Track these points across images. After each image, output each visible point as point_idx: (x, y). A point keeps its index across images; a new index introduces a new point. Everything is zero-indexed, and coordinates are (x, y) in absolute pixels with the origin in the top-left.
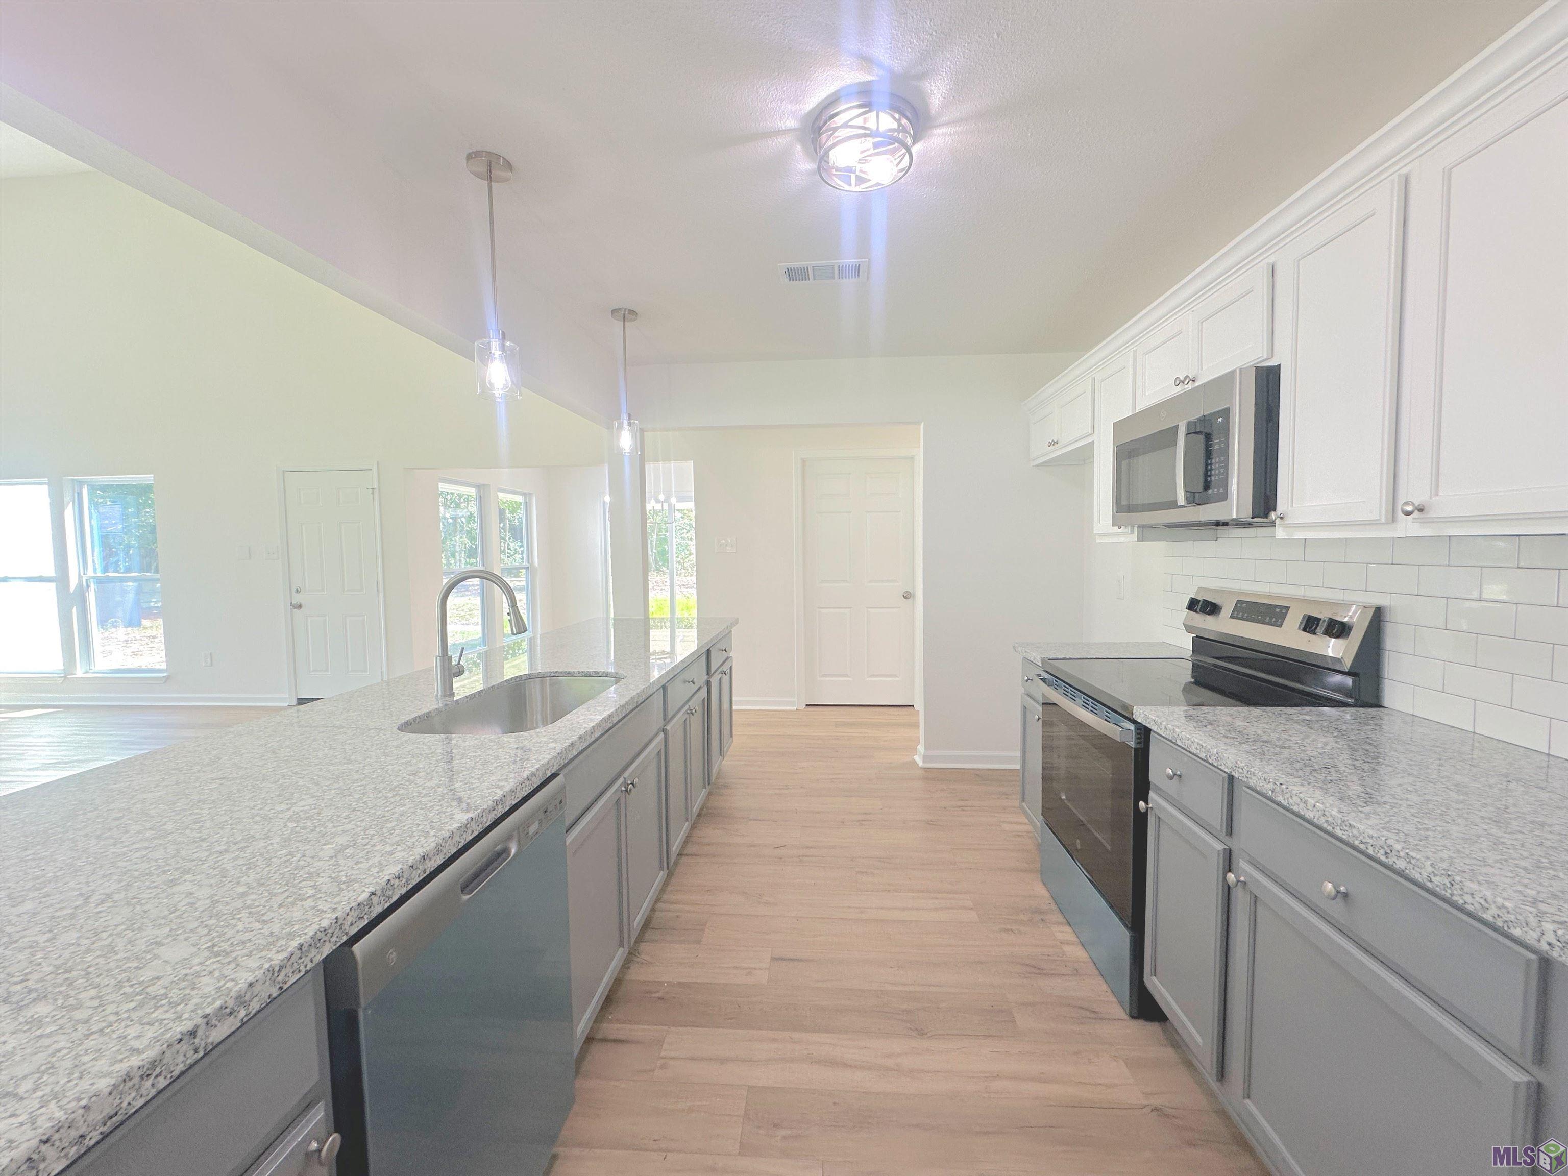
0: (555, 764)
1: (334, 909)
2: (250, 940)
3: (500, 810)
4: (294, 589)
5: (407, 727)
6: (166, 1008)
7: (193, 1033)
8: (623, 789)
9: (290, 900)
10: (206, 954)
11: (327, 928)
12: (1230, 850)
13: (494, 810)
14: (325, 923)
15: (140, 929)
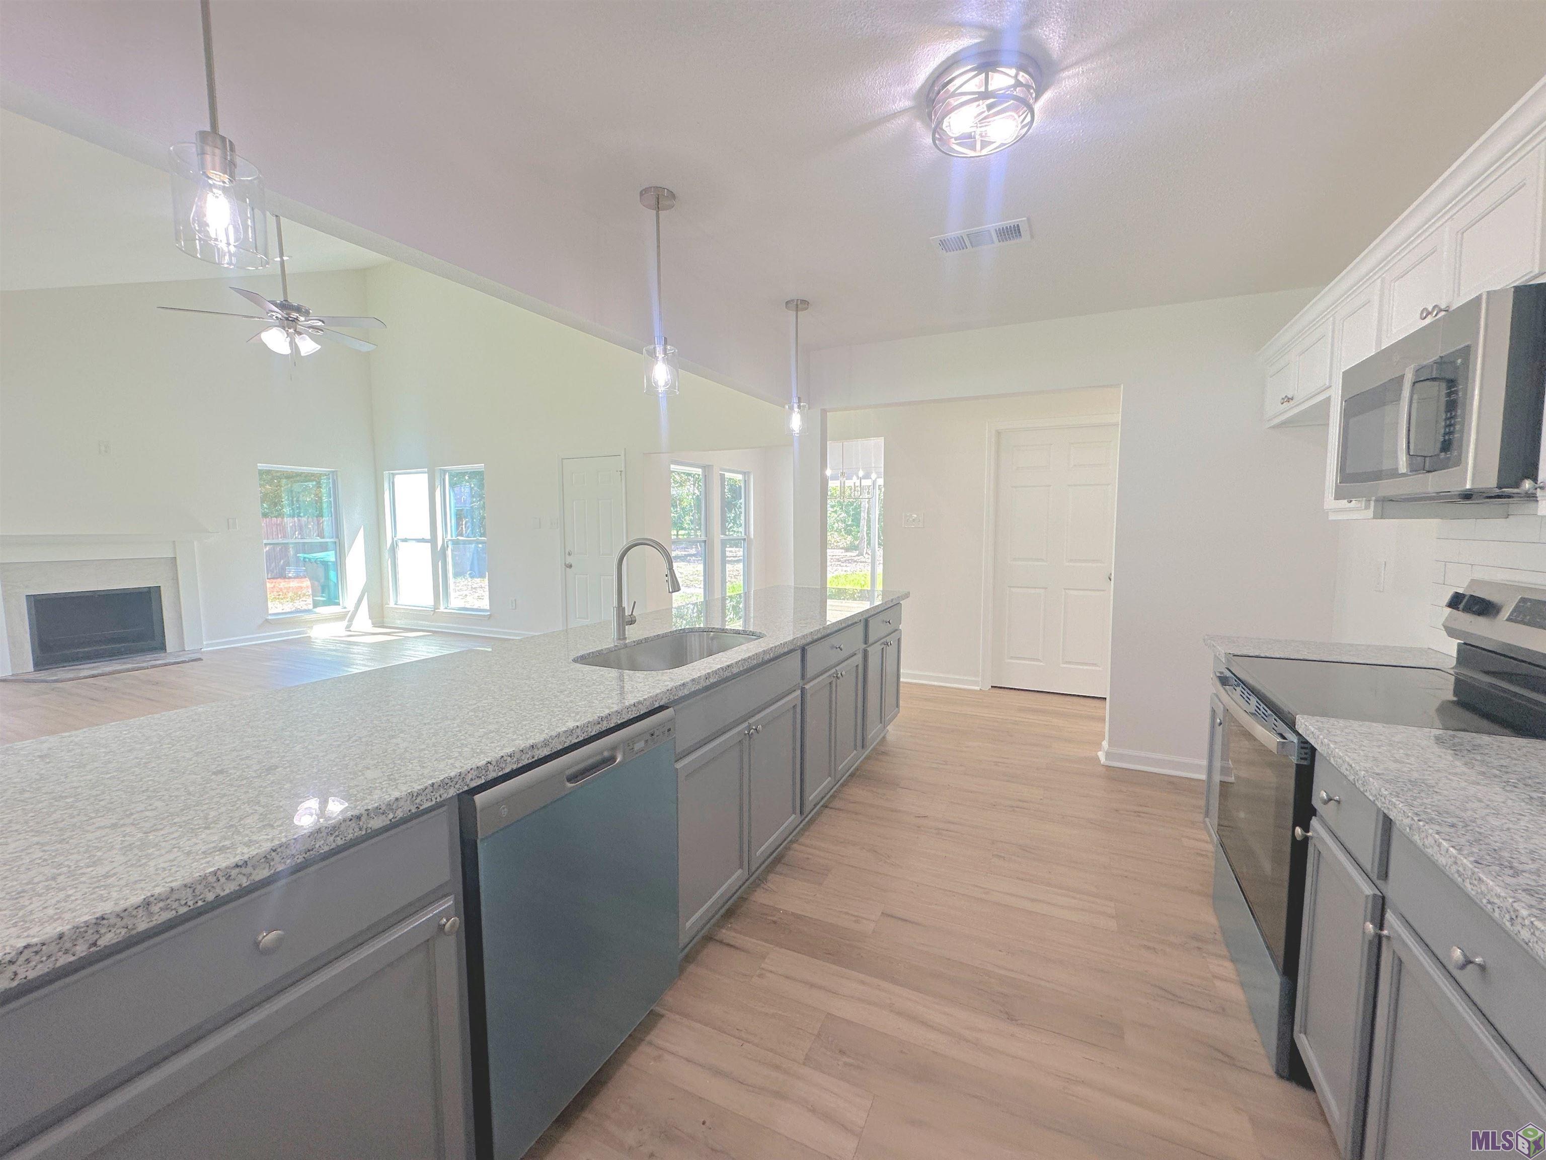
0: (664, 698)
1: (462, 767)
2: (410, 775)
3: (604, 725)
4: (567, 553)
5: (583, 660)
6: (352, 801)
7: (359, 818)
8: (746, 732)
9: (444, 757)
10: (386, 778)
11: (452, 777)
12: (1383, 898)
13: (599, 723)
14: (452, 774)
15: (364, 758)
